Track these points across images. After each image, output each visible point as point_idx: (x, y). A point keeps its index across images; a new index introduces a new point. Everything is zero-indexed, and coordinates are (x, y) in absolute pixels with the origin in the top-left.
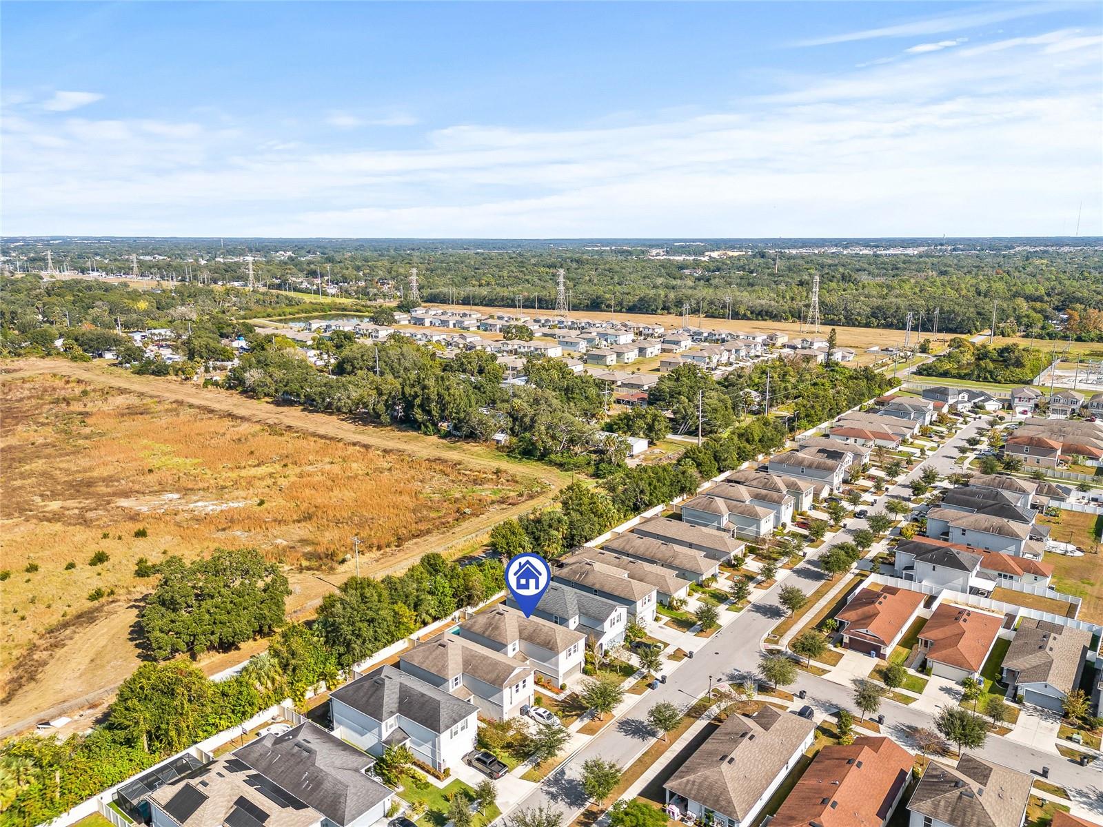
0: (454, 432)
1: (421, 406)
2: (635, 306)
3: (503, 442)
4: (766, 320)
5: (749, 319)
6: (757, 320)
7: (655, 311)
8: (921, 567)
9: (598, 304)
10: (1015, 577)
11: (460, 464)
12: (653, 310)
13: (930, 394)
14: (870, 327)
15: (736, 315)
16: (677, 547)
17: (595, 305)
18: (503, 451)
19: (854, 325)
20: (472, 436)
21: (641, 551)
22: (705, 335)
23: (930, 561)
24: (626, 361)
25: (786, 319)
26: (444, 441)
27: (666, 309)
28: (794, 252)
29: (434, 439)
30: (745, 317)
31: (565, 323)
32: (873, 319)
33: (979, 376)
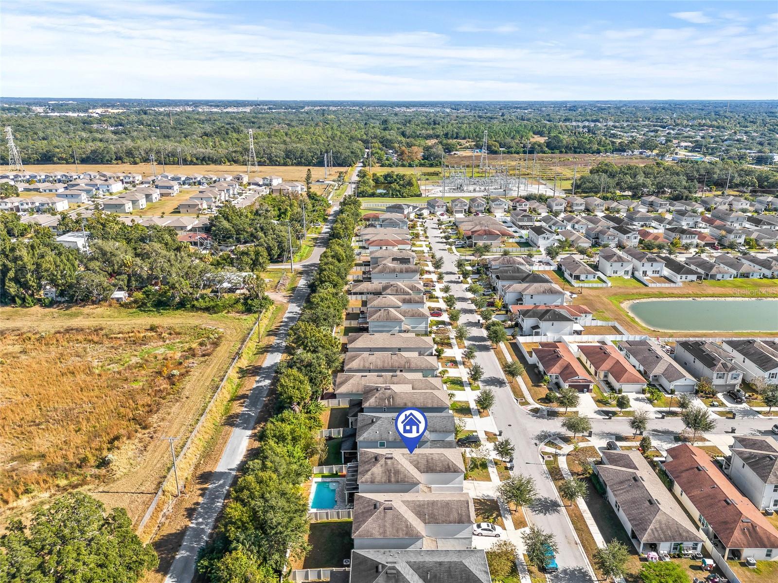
0: (59, 299)
1: (16, 280)
2: (88, 158)
3: (124, 299)
4: (209, 164)
5: (195, 164)
6: (203, 164)
7: (111, 161)
8: (543, 325)
9: (50, 157)
10: (579, 318)
11: (101, 329)
12: (107, 161)
13: (391, 209)
14: (287, 165)
15: (185, 162)
16: (405, 354)
17: (46, 159)
18: (132, 308)
19: (276, 165)
20: (86, 299)
21: (380, 364)
22: (183, 179)
23: (549, 320)
24: (141, 207)
25: (225, 163)
26: (51, 310)
27: (119, 159)
28: (162, 109)
29: (37, 309)
30: (192, 163)
31: (38, 178)
32: (288, 160)
33: (393, 195)
